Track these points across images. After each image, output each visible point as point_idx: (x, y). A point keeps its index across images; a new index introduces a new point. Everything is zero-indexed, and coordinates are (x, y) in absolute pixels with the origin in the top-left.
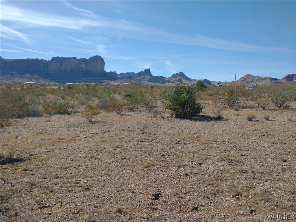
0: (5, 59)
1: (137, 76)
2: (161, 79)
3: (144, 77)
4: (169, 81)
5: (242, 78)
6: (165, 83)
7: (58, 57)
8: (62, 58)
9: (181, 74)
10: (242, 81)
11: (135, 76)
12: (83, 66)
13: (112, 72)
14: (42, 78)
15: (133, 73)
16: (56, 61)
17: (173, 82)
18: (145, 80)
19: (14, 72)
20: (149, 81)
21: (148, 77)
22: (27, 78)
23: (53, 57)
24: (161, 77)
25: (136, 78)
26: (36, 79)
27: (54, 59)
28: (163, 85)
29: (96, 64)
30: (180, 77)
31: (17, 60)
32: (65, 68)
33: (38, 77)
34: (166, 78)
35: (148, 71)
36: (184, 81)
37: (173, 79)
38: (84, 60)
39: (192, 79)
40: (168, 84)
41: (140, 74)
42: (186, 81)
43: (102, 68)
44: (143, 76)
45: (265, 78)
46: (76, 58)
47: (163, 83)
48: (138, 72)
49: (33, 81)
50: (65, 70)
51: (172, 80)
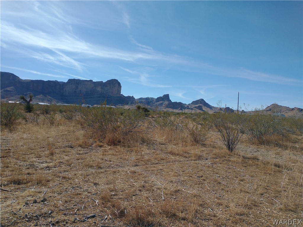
0: (22, 80)
1: (155, 101)
2: (180, 106)
3: (163, 103)
4: (188, 108)
5: (267, 108)
6: (184, 110)
7: (74, 79)
8: (79, 80)
9: (202, 101)
10: (268, 110)
11: (153, 101)
12: (99, 89)
13: (130, 96)
14: (55, 100)
15: (152, 98)
16: (72, 84)
17: (192, 109)
18: (163, 106)
19: (29, 93)
20: (167, 106)
21: (167, 103)
22: (39, 99)
23: (70, 79)
24: (180, 103)
25: (155, 103)
26: (49, 101)
27: (70, 81)
28: (181, 111)
29: (113, 88)
30: (201, 104)
31: (33, 80)
32: (81, 91)
33: (51, 98)
34: (186, 104)
35: (167, 97)
36: (204, 108)
37: (193, 106)
38: (100, 84)
39: (213, 107)
40: (186, 111)
41: (159, 99)
42: (207, 108)
43: (118, 91)
44: (161, 102)
45: (293, 109)
46: (92, 80)
47: (181, 109)
48: (156, 98)
49: (45, 102)
50: (80, 93)
51: (191, 107)
